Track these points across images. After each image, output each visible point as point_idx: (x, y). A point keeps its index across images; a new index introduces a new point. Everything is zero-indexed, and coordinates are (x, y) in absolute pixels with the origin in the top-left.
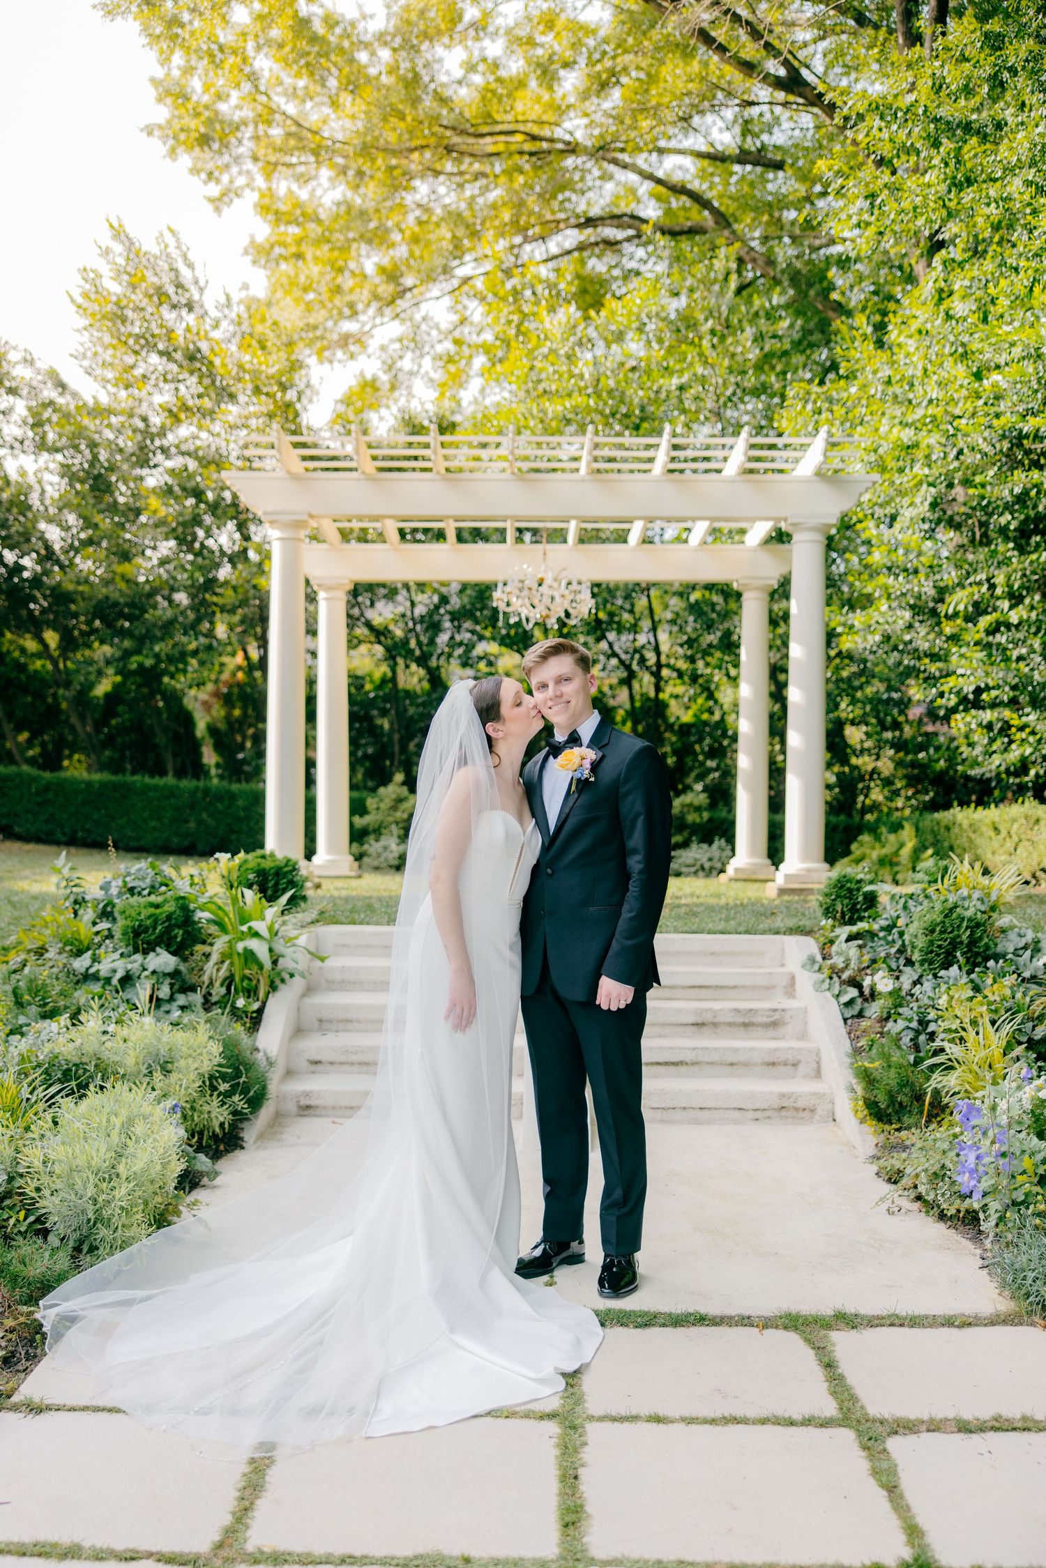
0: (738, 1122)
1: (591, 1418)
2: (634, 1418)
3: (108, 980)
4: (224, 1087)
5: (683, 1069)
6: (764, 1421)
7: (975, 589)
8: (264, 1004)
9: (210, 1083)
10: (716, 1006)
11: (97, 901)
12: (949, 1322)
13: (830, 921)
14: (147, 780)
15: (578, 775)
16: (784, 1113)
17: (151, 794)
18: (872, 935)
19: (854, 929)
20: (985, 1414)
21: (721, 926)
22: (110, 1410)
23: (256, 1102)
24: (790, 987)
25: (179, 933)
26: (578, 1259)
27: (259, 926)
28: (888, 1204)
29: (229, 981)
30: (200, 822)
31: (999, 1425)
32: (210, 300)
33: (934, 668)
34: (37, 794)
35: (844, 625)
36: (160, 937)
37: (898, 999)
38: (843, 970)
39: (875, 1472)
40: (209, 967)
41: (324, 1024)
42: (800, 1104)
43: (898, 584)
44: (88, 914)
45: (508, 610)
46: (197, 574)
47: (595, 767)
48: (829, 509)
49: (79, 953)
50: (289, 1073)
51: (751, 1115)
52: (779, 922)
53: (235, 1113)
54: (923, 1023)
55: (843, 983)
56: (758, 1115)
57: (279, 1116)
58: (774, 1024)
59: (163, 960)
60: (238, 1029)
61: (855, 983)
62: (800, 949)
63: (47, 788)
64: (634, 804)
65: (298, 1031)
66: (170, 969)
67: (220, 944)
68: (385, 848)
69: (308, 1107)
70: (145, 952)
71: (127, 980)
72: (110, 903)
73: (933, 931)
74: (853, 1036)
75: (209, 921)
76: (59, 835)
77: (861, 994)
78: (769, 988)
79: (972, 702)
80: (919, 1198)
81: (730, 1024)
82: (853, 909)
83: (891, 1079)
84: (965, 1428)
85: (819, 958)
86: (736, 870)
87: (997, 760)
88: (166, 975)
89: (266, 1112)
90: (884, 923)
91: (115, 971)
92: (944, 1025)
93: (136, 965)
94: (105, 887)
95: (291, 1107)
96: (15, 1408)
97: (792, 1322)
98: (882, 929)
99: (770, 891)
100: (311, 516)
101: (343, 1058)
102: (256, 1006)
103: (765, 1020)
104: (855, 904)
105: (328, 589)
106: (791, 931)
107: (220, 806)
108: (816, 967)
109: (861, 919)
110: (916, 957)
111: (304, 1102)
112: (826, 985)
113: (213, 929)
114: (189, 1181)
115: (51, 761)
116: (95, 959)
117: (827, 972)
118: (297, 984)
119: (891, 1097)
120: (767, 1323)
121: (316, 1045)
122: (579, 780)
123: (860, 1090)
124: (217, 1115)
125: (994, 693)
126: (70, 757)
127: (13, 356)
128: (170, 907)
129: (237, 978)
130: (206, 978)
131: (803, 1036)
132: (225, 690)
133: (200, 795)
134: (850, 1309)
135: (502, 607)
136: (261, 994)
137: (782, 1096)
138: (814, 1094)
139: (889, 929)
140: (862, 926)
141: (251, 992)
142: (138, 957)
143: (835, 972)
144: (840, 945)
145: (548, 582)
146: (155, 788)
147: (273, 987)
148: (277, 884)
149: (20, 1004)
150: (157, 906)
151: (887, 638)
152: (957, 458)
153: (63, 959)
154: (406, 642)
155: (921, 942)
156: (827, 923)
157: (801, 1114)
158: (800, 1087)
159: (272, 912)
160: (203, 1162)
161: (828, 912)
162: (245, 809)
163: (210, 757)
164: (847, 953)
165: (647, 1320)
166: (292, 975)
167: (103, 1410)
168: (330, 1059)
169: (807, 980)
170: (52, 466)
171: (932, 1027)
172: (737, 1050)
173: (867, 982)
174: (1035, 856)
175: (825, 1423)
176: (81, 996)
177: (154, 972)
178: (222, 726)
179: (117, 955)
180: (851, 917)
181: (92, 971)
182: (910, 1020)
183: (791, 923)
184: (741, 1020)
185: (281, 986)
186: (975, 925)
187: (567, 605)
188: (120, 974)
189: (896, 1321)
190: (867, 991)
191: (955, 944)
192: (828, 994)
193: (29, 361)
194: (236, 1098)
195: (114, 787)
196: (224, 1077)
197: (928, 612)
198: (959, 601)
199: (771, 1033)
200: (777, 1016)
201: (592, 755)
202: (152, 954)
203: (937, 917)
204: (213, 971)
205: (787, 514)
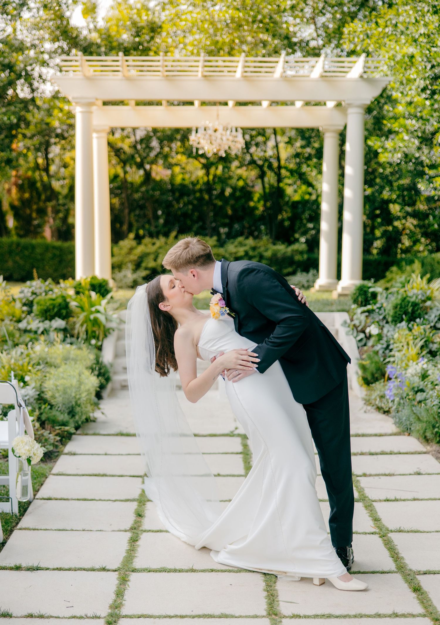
3: (36, 332)
8: (102, 342)
11: (21, 299)
12: (376, 435)
18: (373, 311)
19: (365, 308)
20: (378, 450)
23: (108, 380)
25: (64, 312)
27: (101, 308)
28: (365, 410)
29: (87, 332)
30: (15, 262)
31: (383, 453)
35: (382, 147)
36: (57, 313)
37: (380, 337)
38: (358, 326)
40: (77, 326)
45: (199, 146)
49: (19, 321)
50: (115, 373)
52: (334, 308)
53: (101, 384)
54: (388, 346)
55: (357, 332)
57: (113, 390)
59: (59, 323)
60: (96, 351)
61: (363, 331)
62: (341, 318)
65: (117, 355)
66: (62, 327)
67: (81, 317)
68: (125, 276)
69: (125, 386)
70: (50, 320)
71: (45, 332)
73: (397, 308)
74: (361, 353)
75: (77, 307)
77: (366, 336)
82: (366, 300)
83: (372, 368)
84: (371, 454)
85: (349, 321)
86: (320, 286)
88: (61, 329)
89: (109, 386)
90: (378, 305)
91: (38, 328)
92: (395, 345)
93: (48, 325)
94: (22, 292)
95: (119, 385)
96: (66, 454)
98: (378, 308)
99: (334, 295)
100: (97, 100)
102: (99, 344)
104: (367, 298)
105: (97, 131)
106: (339, 311)
107: (26, 253)
108: (347, 325)
109: (369, 304)
110: (390, 319)
111: (124, 384)
112: (351, 332)
113: (78, 310)
116: (28, 323)
117: (351, 327)
118: (115, 335)
119: (373, 375)
123: (360, 372)
128: (60, 300)
129: (90, 332)
130: (76, 331)
132: (20, 182)
135: (195, 145)
136: (101, 338)
139: (380, 308)
140: (369, 307)
141: (96, 338)
142: (47, 322)
143: (355, 327)
144: (358, 316)
145: (220, 131)
147: (105, 336)
150: (54, 300)
153: (13, 323)
155: (392, 313)
156: (354, 306)
159: (104, 302)
161: (355, 301)
162: (41, 254)
163: (11, 222)
164: (361, 319)
166: (114, 330)
169: (343, 331)
171: (391, 347)
173: (367, 331)
176: (27, 338)
177: (56, 328)
178: (17, 203)
179: (38, 321)
180: (366, 302)
181: (28, 328)
182: (383, 344)
183: (339, 308)
185: (109, 336)
186: (415, 305)
187: (230, 143)
188: (41, 329)
190: (368, 335)
192: (352, 337)
194: (101, 378)
202: (54, 321)
203: (399, 302)
204: (80, 329)
205: (346, 98)
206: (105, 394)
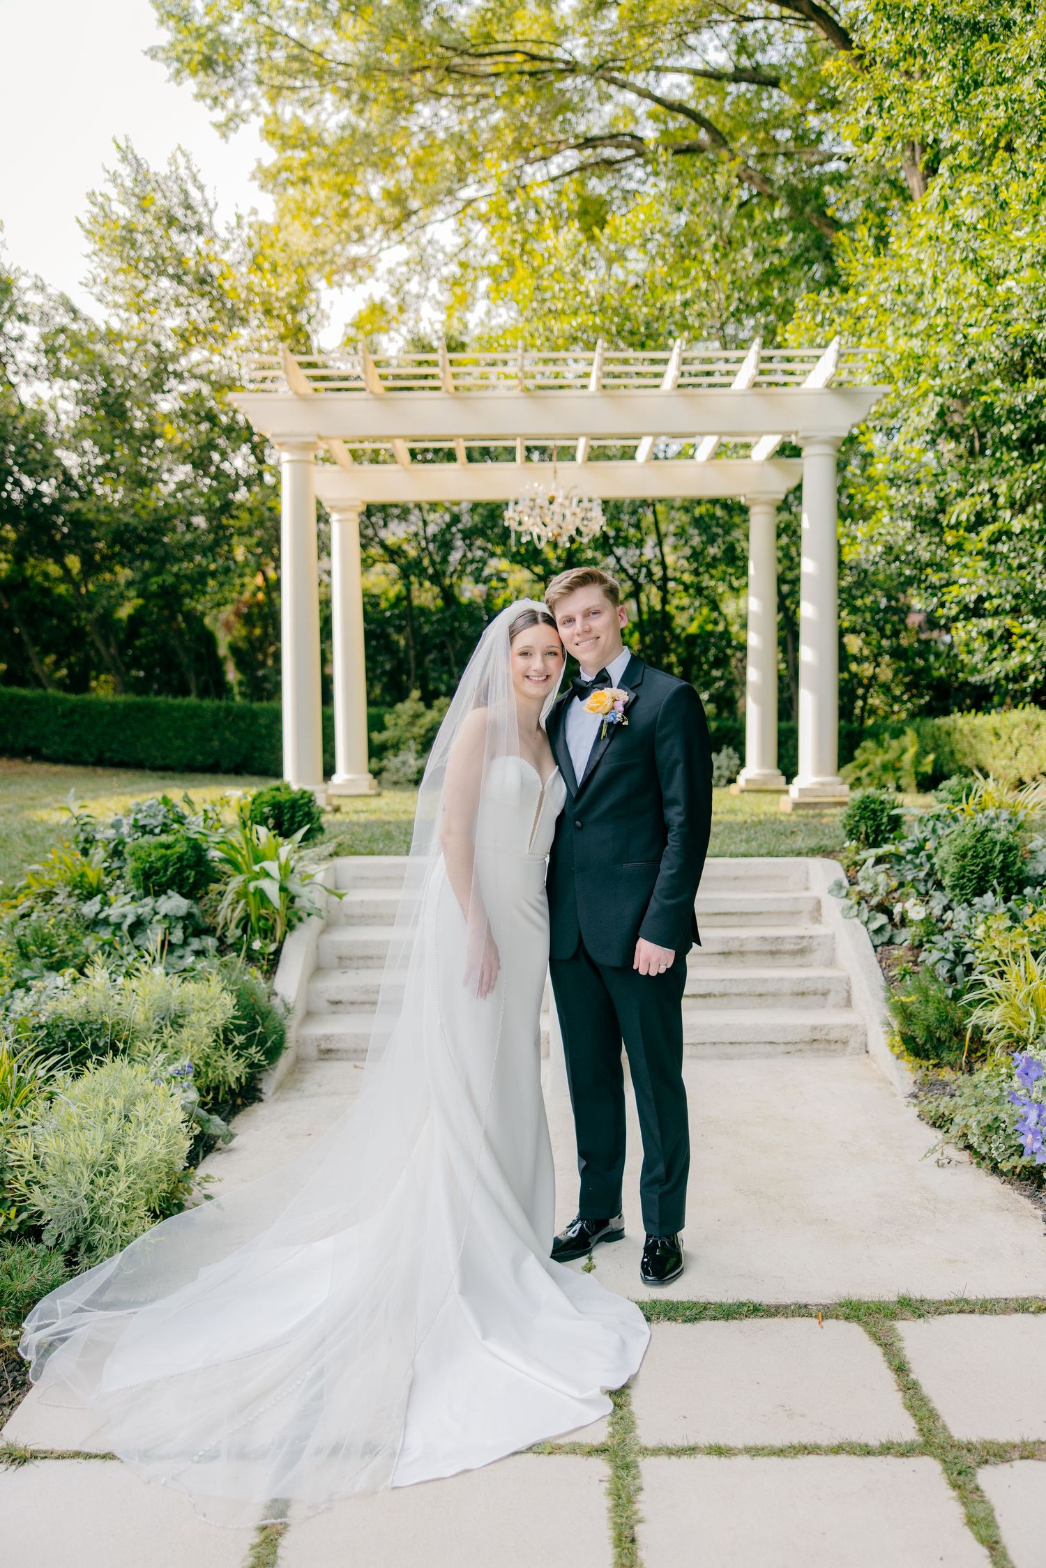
0: (768, 1056)
1: (645, 1451)
2: (692, 1450)
3: (118, 926)
4: (239, 1039)
5: (711, 1001)
6: (838, 1450)
7: (977, 499)
8: (281, 944)
9: (225, 1037)
10: (743, 933)
11: (107, 840)
12: (1023, 1307)
13: (854, 843)
14: (171, 700)
15: (609, 718)
16: (815, 1046)
17: (175, 714)
18: (899, 858)
19: (879, 852)
21: (743, 848)
22: (104, 1457)
23: (273, 1053)
24: (817, 912)
25: (191, 874)
26: (617, 1235)
27: (272, 867)
28: (937, 1155)
29: (245, 923)
30: (223, 741)
32: (221, 223)
33: (935, 578)
34: (64, 716)
35: (847, 536)
36: (172, 878)
37: (934, 926)
38: (871, 895)
39: (972, 1522)
40: (224, 908)
41: (344, 962)
42: (832, 1036)
43: (899, 495)
44: (99, 854)
45: (520, 529)
46: (214, 498)
47: (628, 709)
48: (841, 421)
49: (89, 896)
50: (309, 1015)
51: (782, 1048)
52: (800, 842)
53: (251, 1065)
54: (960, 954)
55: (871, 909)
56: (789, 1048)
57: (299, 1061)
58: (802, 951)
59: (175, 903)
60: (254, 975)
61: (884, 909)
62: (825, 872)
63: (73, 710)
64: (672, 751)
65: (318, 970)
66: (182, 912)
67: (236, 882)
68: (404, 763)
69: (329, 1051)
70: (157, 895)
71: (138, 926)
72: (121, 842)
73: (964, 856)
74: (885, 964)
75: (221, 860)
76: (86, 756)
77: (891, 918)
78: (794, 913)
79: (974, 611)
80: (969, 1147)
81: (757, 953)
82: (877, 831)
83: (931, 1013)
85: (846, 883)
86: (747, 781)
87: (997, 667)
88: (178, 918)
89: (284, 1062)
90: (910, 846)
91: (125, 916)
92: (982, 956)
93: (147, 909)
94: (116, 825)
95: (312, 1052)
97: (853, 1311)
98: (909, 852)
99: (785, 804)
100: (320, 438)
101: (364, 998)
102: (273, 947)
103: (792, 947)
104: (879, 826)
105: (340, 510)
106: (813, 852)
107: (242, 725)
108: (844, 892)
109: (886, 840)
110: (947, 882)
111: (324, 1046)
112: (854, 911)
113: (227, 868)
114: (203, 1146)
115: (78, 683)
116: (105, 903)
117: (855, 899)
118: (314, 924)
119: (929, 1032)
120: (826, 1313)
121: (338, 984)
122: (610, 724)
123: (896, 1025)
124: (233, 1069)
125: (996, 602)
126: (97, 678)
127: (24, 283)
128: (181, 848)
129: (253, 919)
130: (220, 919)
131: (831, 963)
132: (245, 610)
133: (222, 714)
134: (916, 1294)
135: (513, 526)
136: (278, 934)
137: (814, 1028)
138: (846, 1026)
139: (916, 851)
140: (887, 848)
141: (267, 933)
142: (149, 900)
143: (863, 898)
144: (868, 870)
145: (559, 500)
146: (179, 708)
147: (290, 926)
148: (293, 817)
149: (25, 956)
150: (168, 847)
151: (889, 549)
152: (969, 366)
153: (71, 904)
154: (418, 562)
155: (952, 867)
156: (852, 845)
157: (833, 1047)
158: (831, 1018)
159: (286, 848)
160: (217, 1124)
161: (852, 834)
162: (266, 726)
163: (232, 675)
164: (876, 879)
165: (695, 1313)
166: (309, 915)
167: (96, 1456)
168: (351, 998)
169: (834, 907)
170: (67, 392)
171: (969, 959)
172: (765, 981)
173: (897, 909)
174: (1036, 760)
175: (906, 1451)
176: (90, 943)
177: (166, 916)
178: (243, 645)
179: (127, 898)
180: (876, 838)
181: (102, 916)
182: (946, 951)
183: (813, 842)
184: (767, 948)
185: (299, 925)
186: (1008, 849)
187: (578, 523)
188: (130, 920)
189: (964, 1307)
190: (897, 919)
191: (987, 869)
192: (857, 921)
193: (40, 287)
194: (253, 1050)
195: (139, 708)
196: (239, 1029)
197: (929, 522)
198: (961, 510)
199: (799, 960)
200: (805, 943)
201: (624, 696)
202: (163, 898)
203: (968, 841)
204: (227, 912)
205: (799, 427)
206: (268, 1085)
